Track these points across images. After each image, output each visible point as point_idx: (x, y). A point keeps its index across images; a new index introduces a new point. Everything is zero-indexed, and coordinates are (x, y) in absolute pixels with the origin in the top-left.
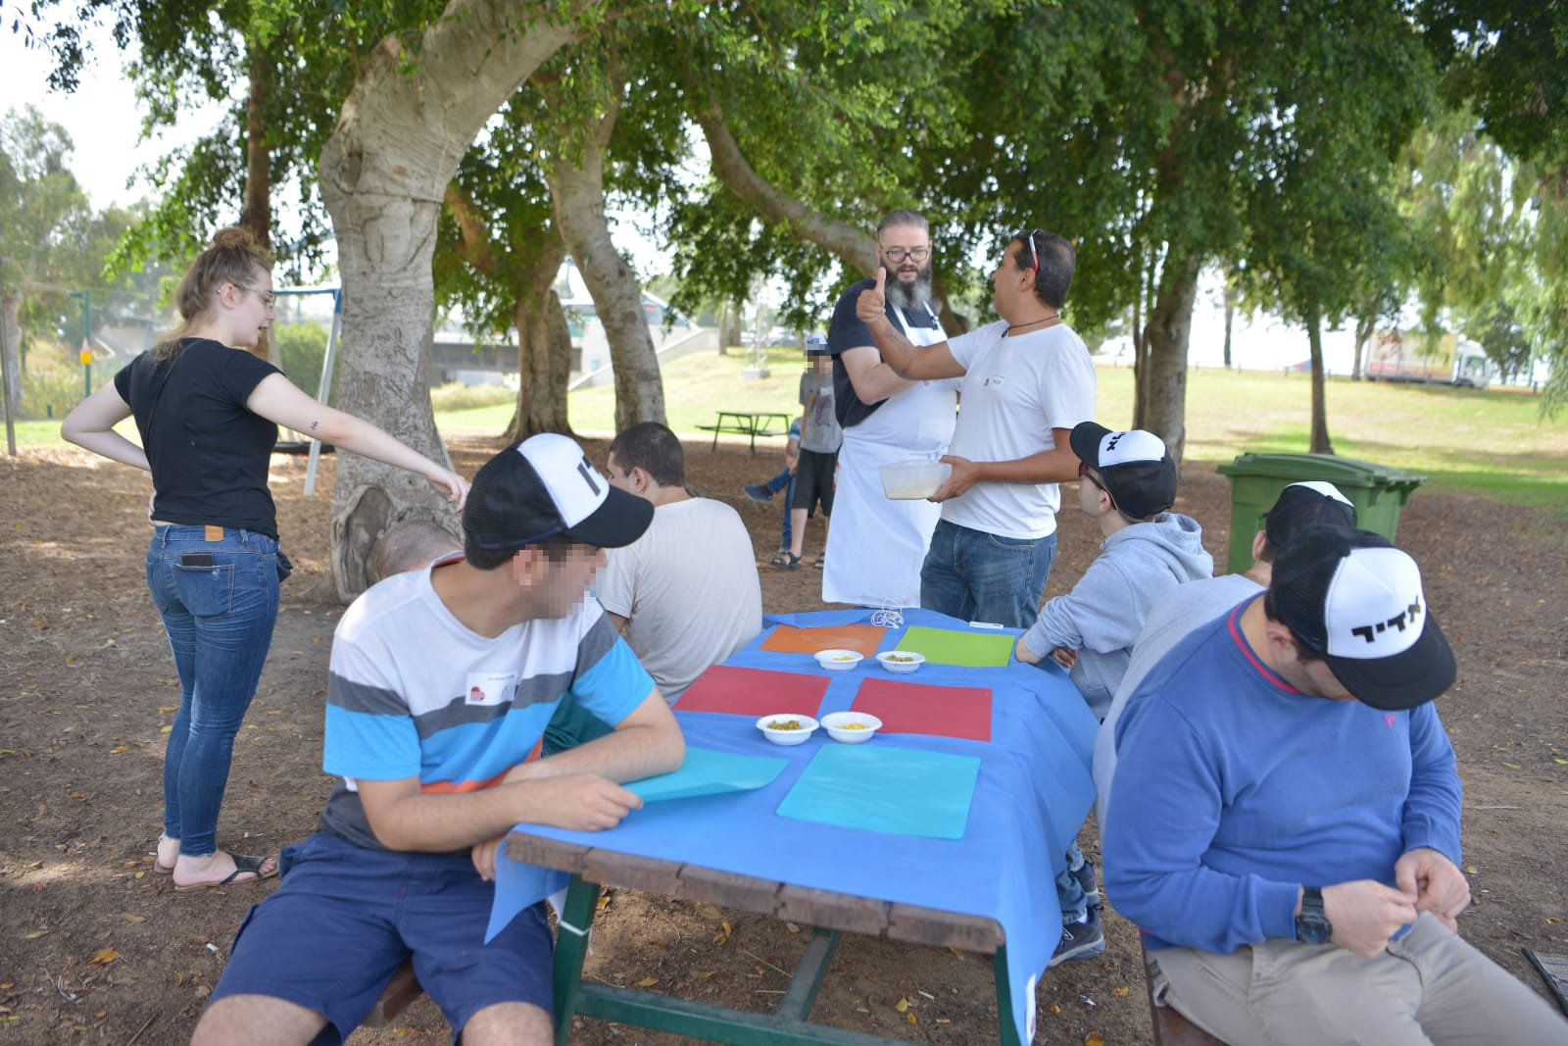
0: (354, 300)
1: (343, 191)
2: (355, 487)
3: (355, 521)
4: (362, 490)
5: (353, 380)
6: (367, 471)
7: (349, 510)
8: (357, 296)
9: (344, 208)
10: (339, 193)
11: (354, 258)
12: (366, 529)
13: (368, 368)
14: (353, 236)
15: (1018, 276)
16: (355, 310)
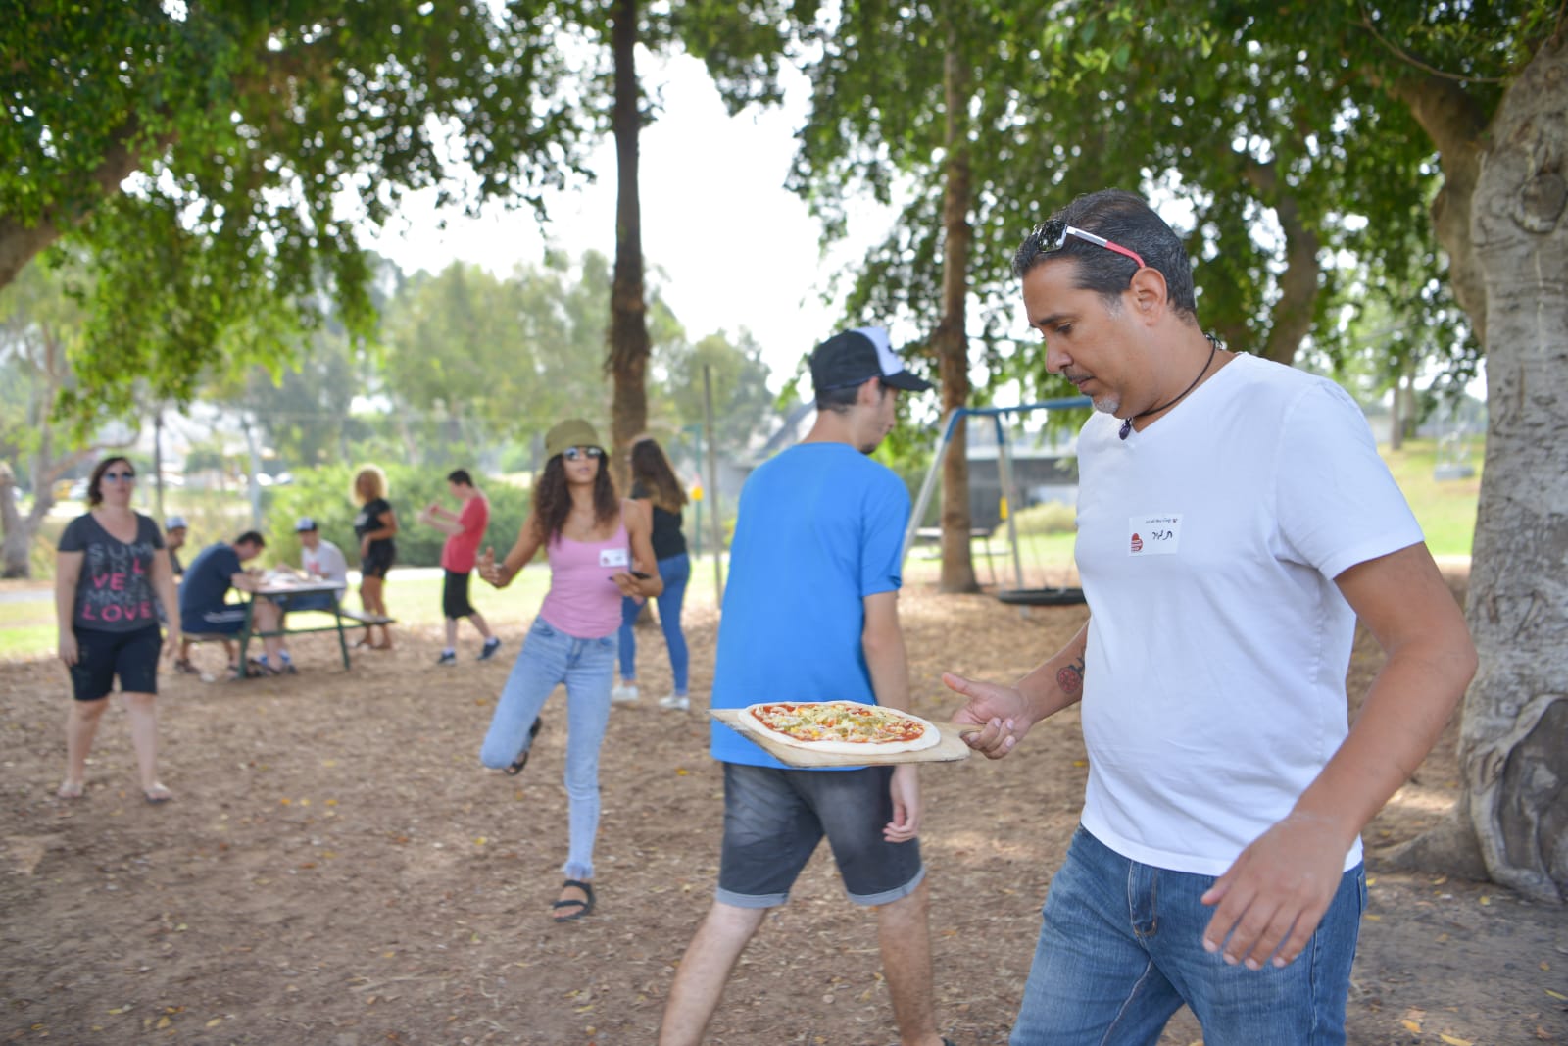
0: (1537, 401)
1: (1530, 231)
2: (1532, 698)
3: (1528, 752)
4: (1544, 701)
5: (1524, 527)
6: (1552, 673)
7: (1520, 734)
8: (1545, 393)
9: (1529, 255)
10: (1518, 234)
11: (1543, 333)
12: (1550, 767)
13: (1557, 508)
14: (1543, 298)
15: (1128, 309)
16: (1538, 415)
